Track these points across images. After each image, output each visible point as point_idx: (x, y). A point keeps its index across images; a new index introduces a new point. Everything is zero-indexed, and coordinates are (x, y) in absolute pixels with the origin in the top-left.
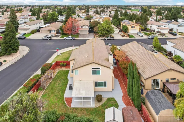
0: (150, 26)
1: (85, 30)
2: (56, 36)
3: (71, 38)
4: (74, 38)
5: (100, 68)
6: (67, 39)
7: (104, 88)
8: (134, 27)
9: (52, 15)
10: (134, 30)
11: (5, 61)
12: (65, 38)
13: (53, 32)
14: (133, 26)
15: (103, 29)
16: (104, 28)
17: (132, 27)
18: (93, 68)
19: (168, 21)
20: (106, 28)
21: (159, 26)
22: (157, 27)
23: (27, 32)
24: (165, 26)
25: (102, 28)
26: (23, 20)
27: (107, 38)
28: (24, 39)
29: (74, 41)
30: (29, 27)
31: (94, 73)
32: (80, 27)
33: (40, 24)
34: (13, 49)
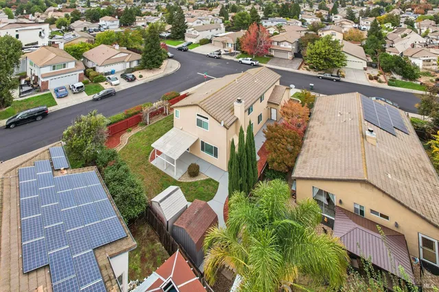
1: (286, 52)
2: (231, 54)
3: (249, 62)
4: (254, 63)
5: (207, 119)
7: (213, 157)
9: (240, 17)
11: (141, 77)
12: (240, 59)
13: (230, 46)
16: (318, 51)
18: (198, 115)
20: (322, 52)
23: (194, 41)
25: (313, 51)
26: (200, 23)
27: (323, 75)
28: (186, 50)
30: (198, 33)
31: (199, 123)
32: (276, 44)
33: (217, 29)
34: (153, 63)
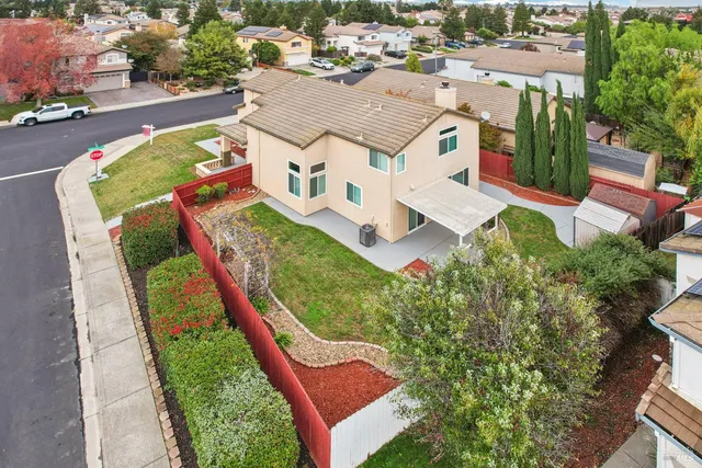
0: (332, 40)
1: (116, 72)
3: (66, 113)
6: (41, 117)
8: (299, 44)
10: (299, 54)
14: (297, 40)
15: (216, 54)
17: (294, 45)
18: (442, 133)
19: (366, 25)
20: (224, 49)
21: (360, 38)
22: (356, 39)
24: (373, 38)
25: (208, 50)
27: (236, 88)
29: (86, 120)
31: (444, 147)
